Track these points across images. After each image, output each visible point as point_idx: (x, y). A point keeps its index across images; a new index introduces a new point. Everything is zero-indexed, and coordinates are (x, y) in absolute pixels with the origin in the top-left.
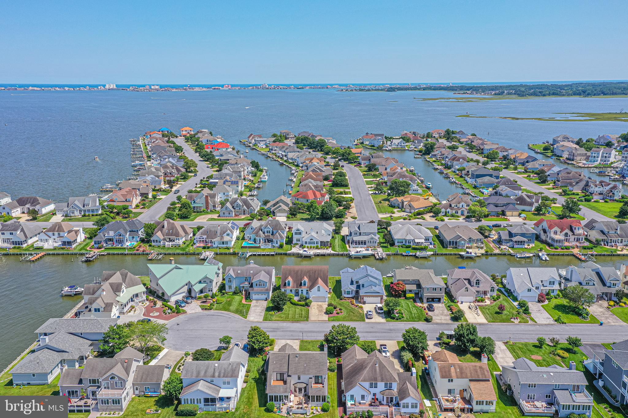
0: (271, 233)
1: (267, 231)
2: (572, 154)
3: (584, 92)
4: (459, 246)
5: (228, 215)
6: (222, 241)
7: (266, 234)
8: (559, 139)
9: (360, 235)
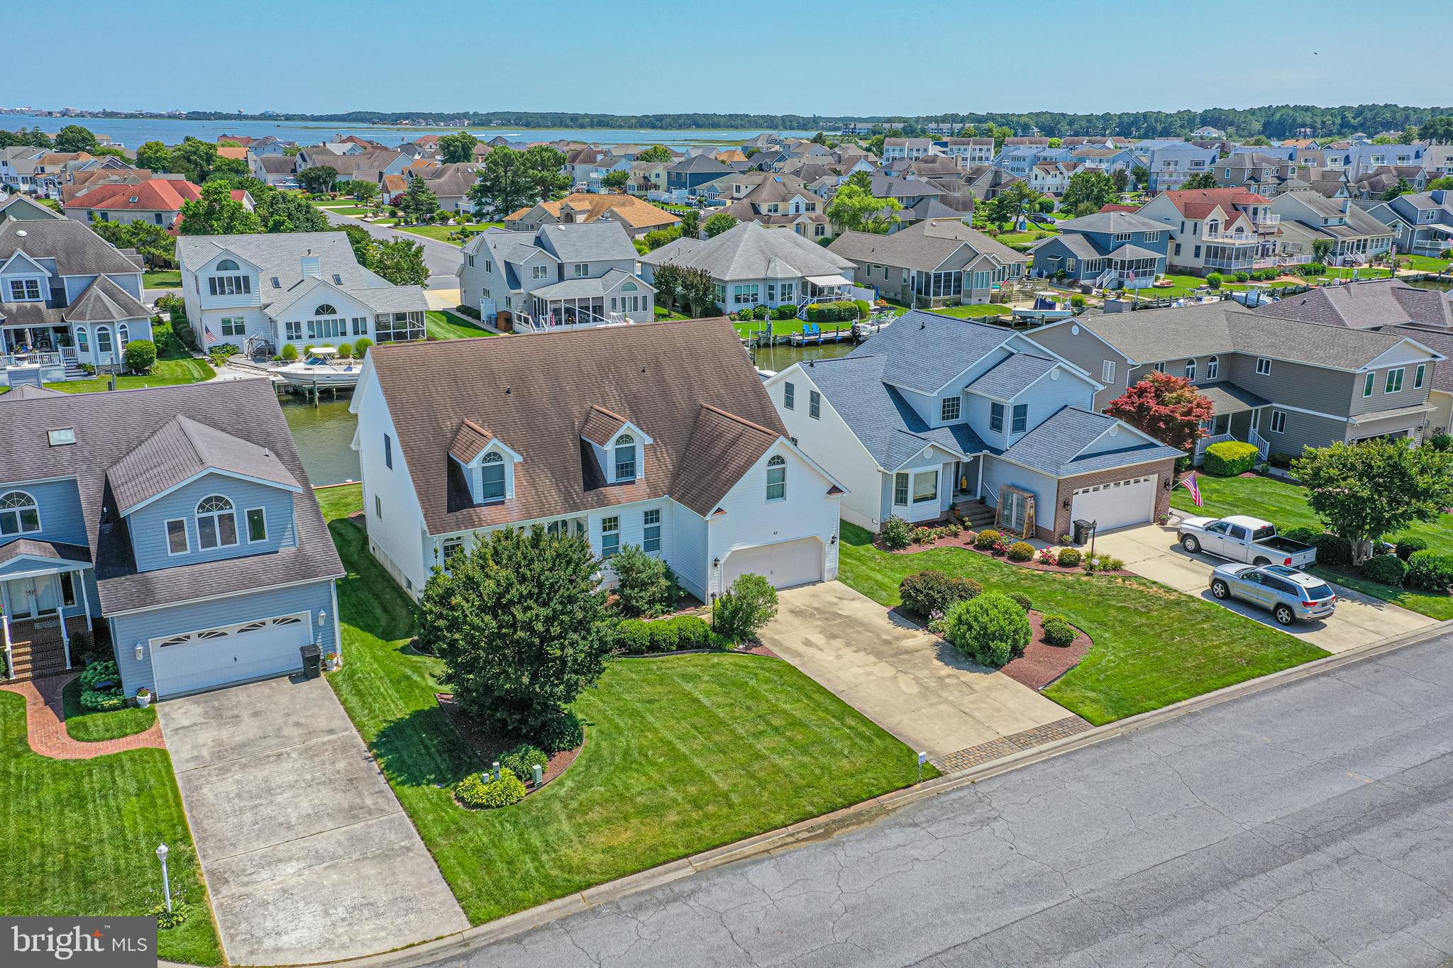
0: (46, 293)
4: (968, 295)
7: (12, 305)
9: (561, 278)
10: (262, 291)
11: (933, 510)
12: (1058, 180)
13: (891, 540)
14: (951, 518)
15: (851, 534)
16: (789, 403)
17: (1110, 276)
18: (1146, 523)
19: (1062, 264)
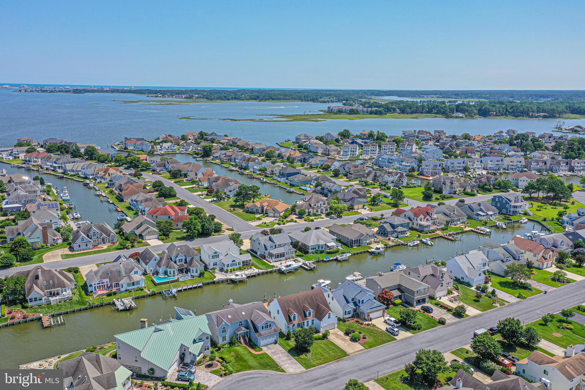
0: (184, 261)
1: (179, 260)
2: (327, 150)
3: (258, 97)
4: (362, 244)
5: (85, 247)
6: (132, 282)
7: (179, 264)
8: (302, 137)
9: (275, 248)
10: (221, 257)
11: (350, 315)
12: (392, 178)
13: (344, 321)
14: (353, 317)
15: (339, 319)
16: (329, 297)
17: (395, 235)
18: (381, 317)
19: (384, 231)
